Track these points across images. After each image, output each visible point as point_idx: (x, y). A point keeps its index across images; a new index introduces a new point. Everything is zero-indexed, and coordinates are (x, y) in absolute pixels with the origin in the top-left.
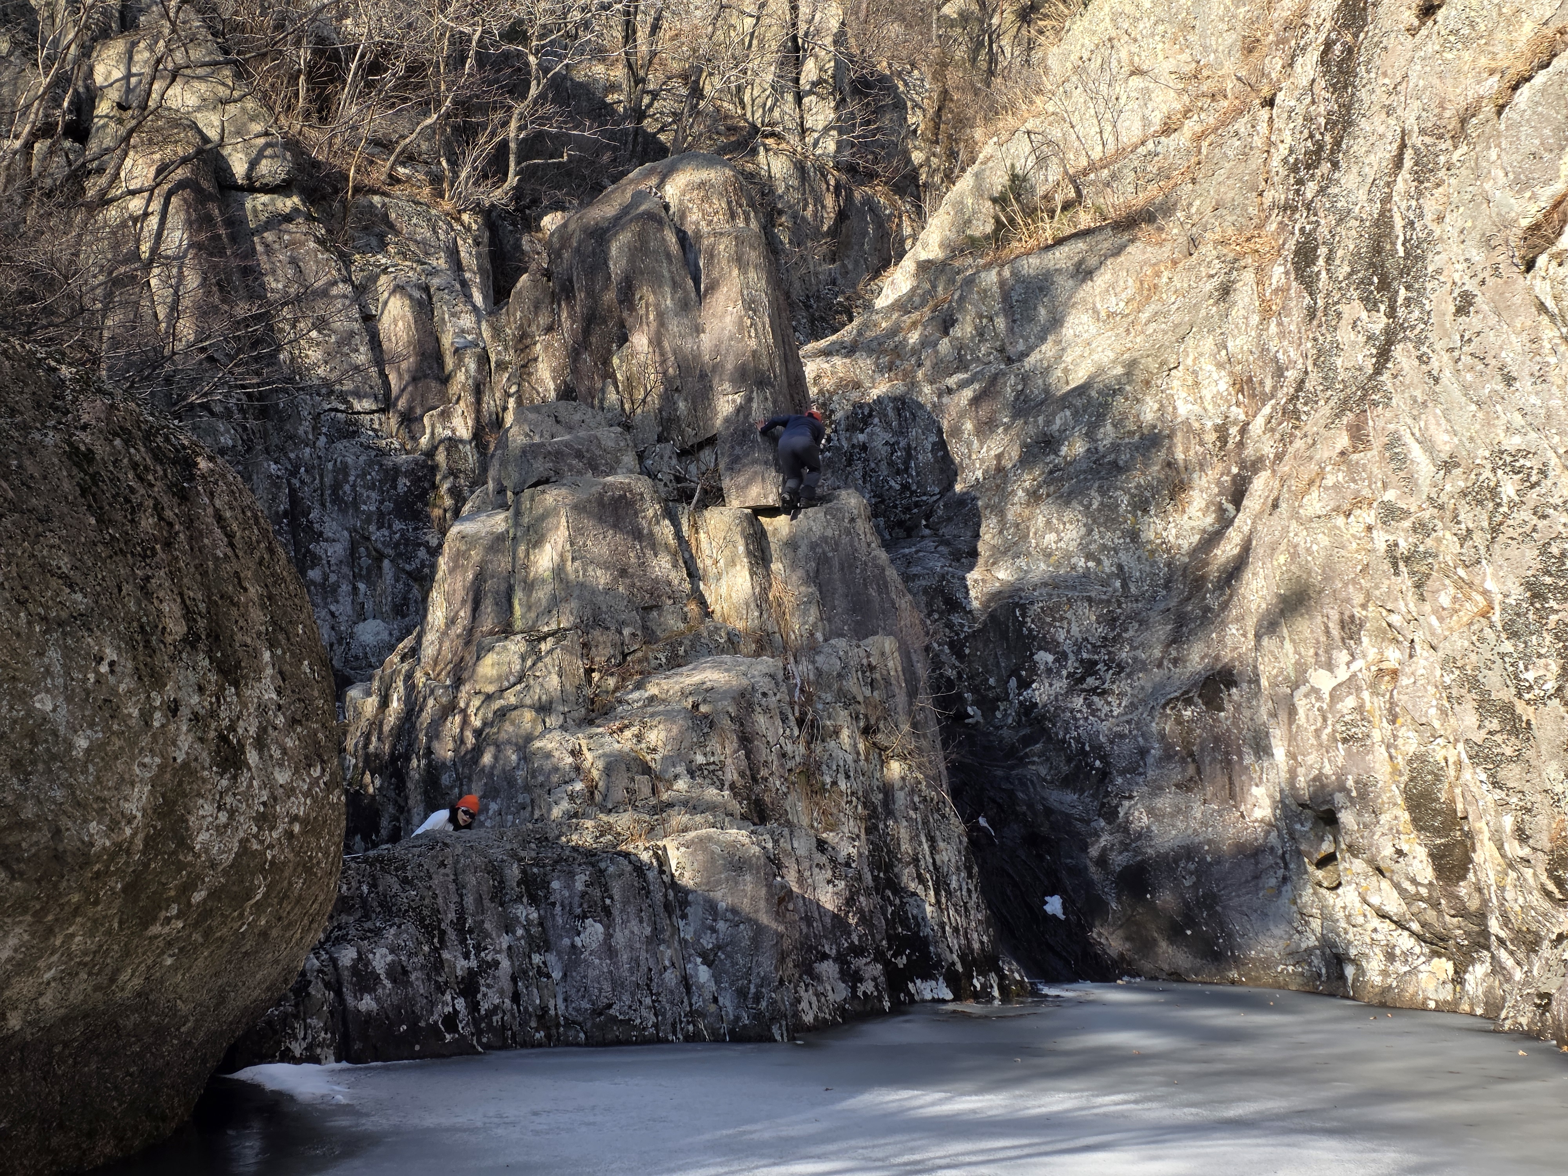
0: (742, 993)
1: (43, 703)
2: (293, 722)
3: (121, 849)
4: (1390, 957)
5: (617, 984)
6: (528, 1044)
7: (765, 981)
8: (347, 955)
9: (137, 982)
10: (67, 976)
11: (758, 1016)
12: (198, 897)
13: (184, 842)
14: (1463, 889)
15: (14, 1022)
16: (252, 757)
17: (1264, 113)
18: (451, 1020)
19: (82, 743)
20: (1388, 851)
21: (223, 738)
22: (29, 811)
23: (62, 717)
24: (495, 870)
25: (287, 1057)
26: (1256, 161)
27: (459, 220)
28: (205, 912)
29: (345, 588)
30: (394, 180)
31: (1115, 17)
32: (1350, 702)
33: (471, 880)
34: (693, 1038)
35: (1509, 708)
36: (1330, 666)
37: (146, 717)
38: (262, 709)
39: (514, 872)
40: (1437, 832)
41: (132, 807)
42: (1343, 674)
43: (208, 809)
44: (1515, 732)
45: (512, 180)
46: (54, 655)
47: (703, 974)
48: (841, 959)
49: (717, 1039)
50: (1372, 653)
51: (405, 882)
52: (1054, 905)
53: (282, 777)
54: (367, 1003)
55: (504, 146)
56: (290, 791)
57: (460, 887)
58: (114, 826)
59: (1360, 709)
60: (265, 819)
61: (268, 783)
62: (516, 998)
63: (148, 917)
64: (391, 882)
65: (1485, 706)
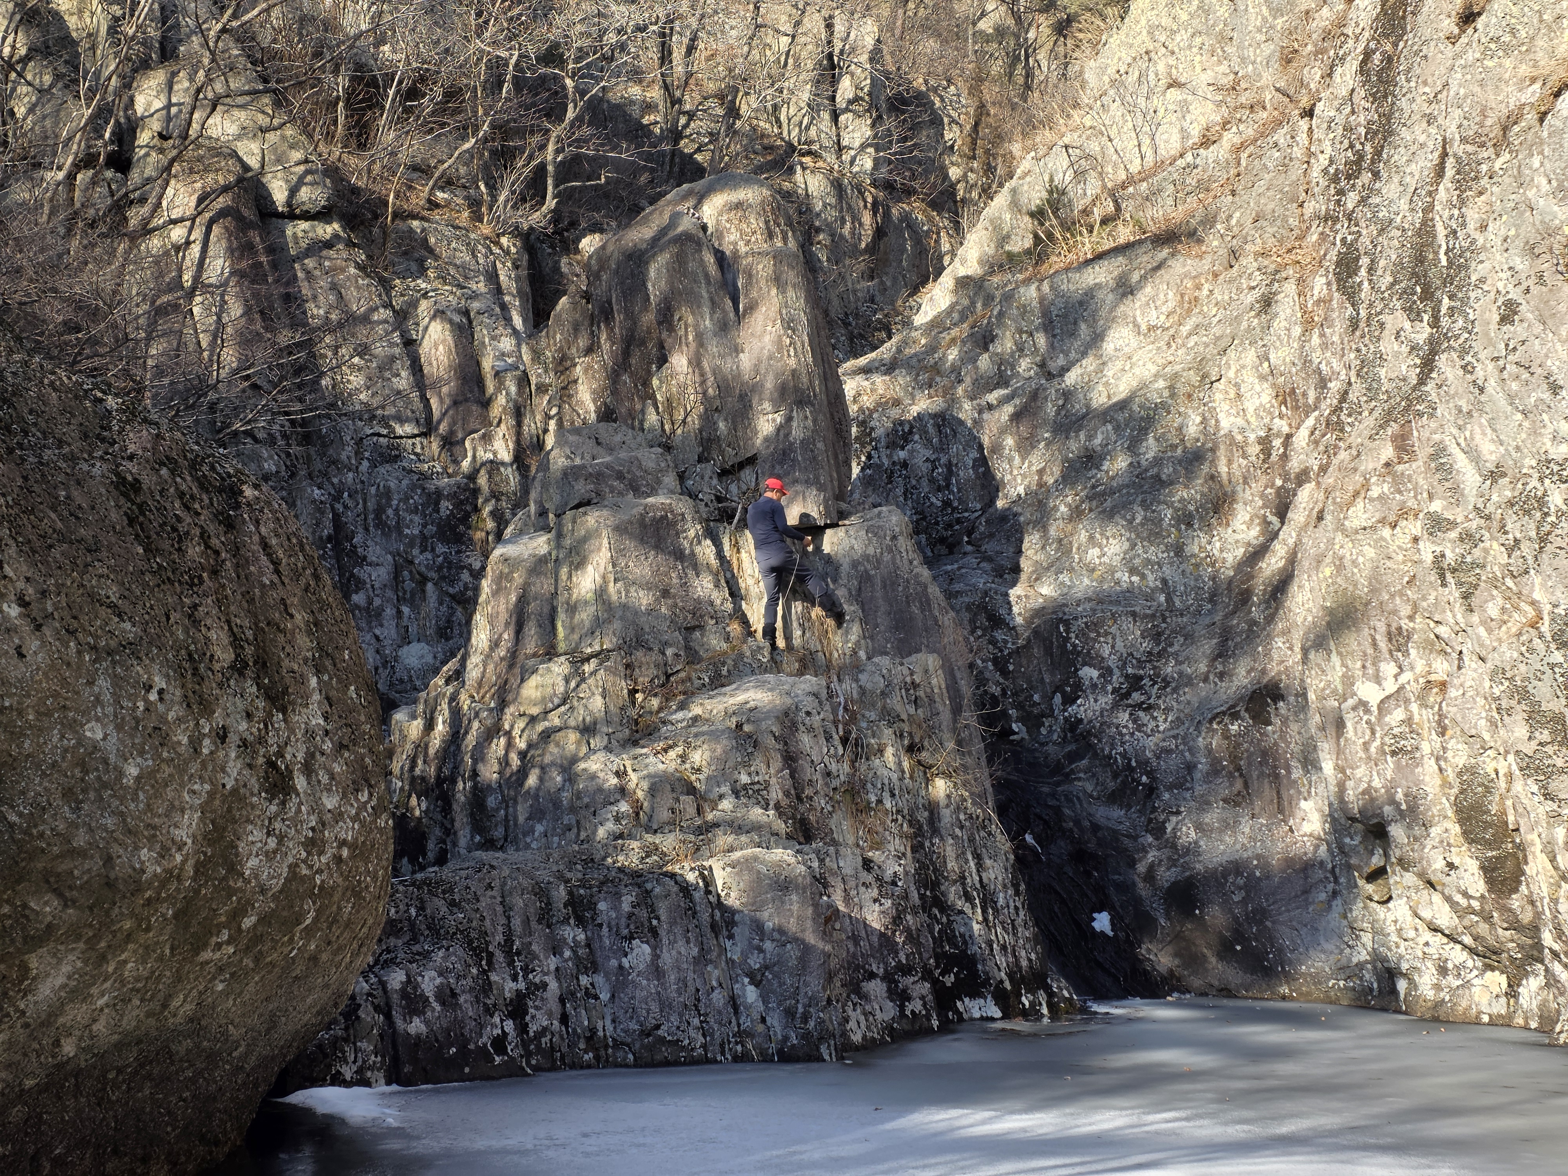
0: (790, 1013)
1: (94, 732)
2: (341, 747)
3: (171, 875)
4: (1443, 970)
5: (665, 1005)
6: (577, 1065)
7: (812, 1001)
8: (396, 979)
9: (189, 1008)
10: (121, 1002)
11: (806, 1036)
12: (248, 922)
13: (233, 868)
14: (1516, 902)
15: (69, 1048)
16: (300, 782)
17: (1304, 124)
18: (500, 1043)
19: (132, 771)
20: (1439, 864)
21: (272, 765)
22: (81, 839)
23: (112, 745)
24: (541, 892)
25: (338, 1080)
26: (1296, 172)
27: (498, 244)
28: (256, 937)
29: (389, 611)
30: (433, 205)
31: (1152, 30)
32: (1397, 715)
33: (518, 902)
34: (742, 1059)
35: (1559, 719)
36: (1378, 679)
37: (195, 745)
38: (310, 734)
39: (560, 894)
40: (1489, 844)
41: (182, 834)
42: (1391, 687)
43: (257, 835)
44: (1565, 742)
45: (551, 203)
46: (103, 684)
47: (751, 994)
48: (888, 978)
49: (766, 1059)
50: (1420, 666)
51: (453, 904)
52: (1102, 922)
53: (330, 802)
54: (416, 1026)
55: (541, 169)
56: (338, 816)
57: (507, 910)
58: (164, 853)
59: (1408, 721)
60: (314, 844)
61: (316, 808)
62: (564, 1019)
63: (199, 946)
64: (439, 905)
65: (1536, 717)
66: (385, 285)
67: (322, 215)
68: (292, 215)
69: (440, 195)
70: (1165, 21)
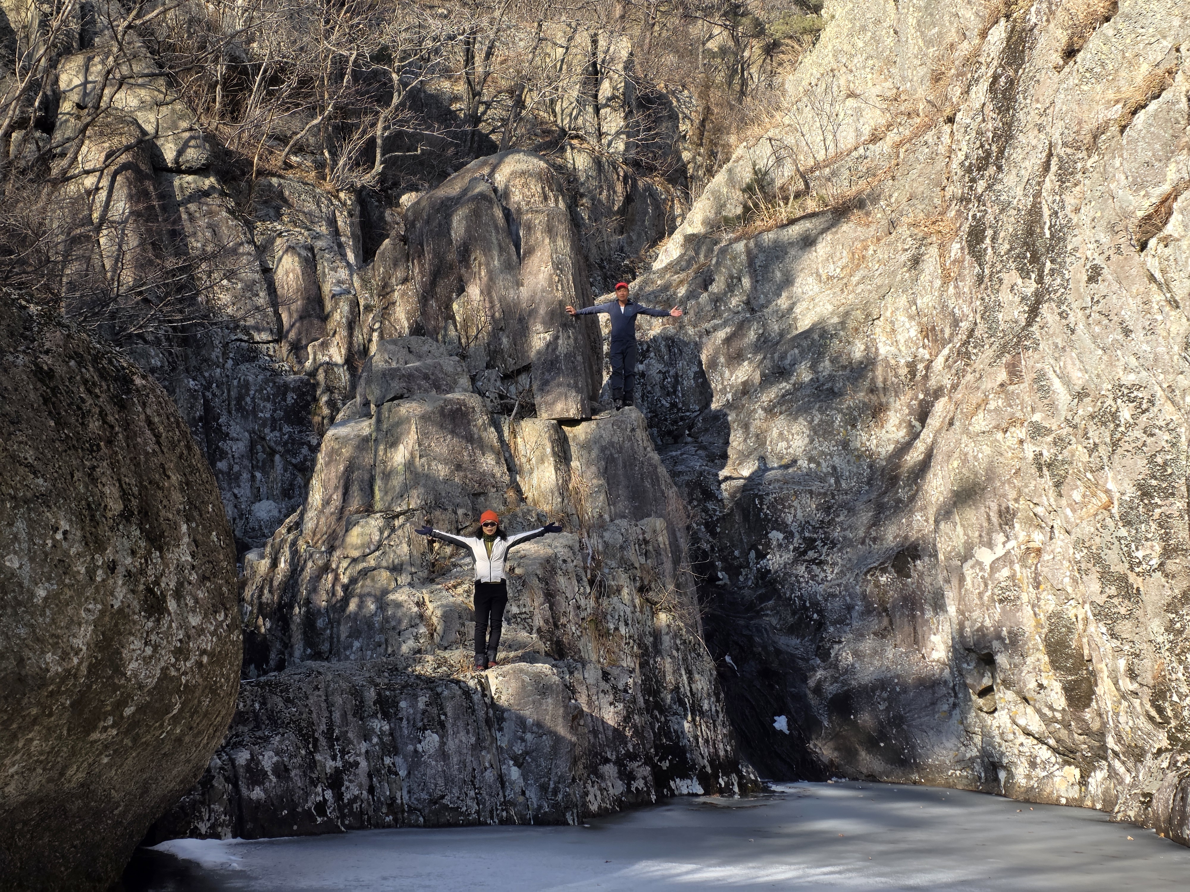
0: (544, 788)
1: (12, 562)
2: (204, 579)
3: (70, 674)
4: (1033, 764)
5: (449, 780)
6: (380, 825)
7: (561, 779)
8: (243, 757)
9: (81, 776)
10: (27, 771)
11: (555, 805)
12: (128, 711)
13: (118, 670)
14: (1088, 714)
16: (172, 605)
17: (947, 128)
18: (321, 807)
19: (42, 593)
20: (1032, 685)
21: (149, 590)
23: (26, 573)
24: (356, 693)
25: (196, 834)
26: (941, 164)
27: (337, 197)
28: (134, 723)
29: (245, 476)
30: (288, 166)
31: (836, 53)
32: (1005, 572)
33: (339, 700)
34: (506, 822)
35: (1124, 578)
36: (990, 545)
37: (91, 573)
38: (180, 568)
39: (371, 694)
40: (1069, 671)
41: (79, 642)
42: (1000, 551)
43: (137, 644)
44: (1128, 596)
45: (379, 167)
46: (20, 525)
47: (515, 773)
48: (619, 763)
49: (525, 822)
50: (1022, 536)
51: (288, 700)
52: (781, 723)
53: (194, 620)
54: (257, 793)
55: (372, 141)
56: (200, 631)
57: (330, 705)
58: (65, 657)
59: (1012, 577)
60: (181, 653)
61: (184, 625)
62: (371, 790)
63: (90, 727)
64: (277, 701)
65: (1106, 576)
66: (250, 226)
67: (202, 171)
68: (179, 170)
69: (293, 158)
70: (847, 47)
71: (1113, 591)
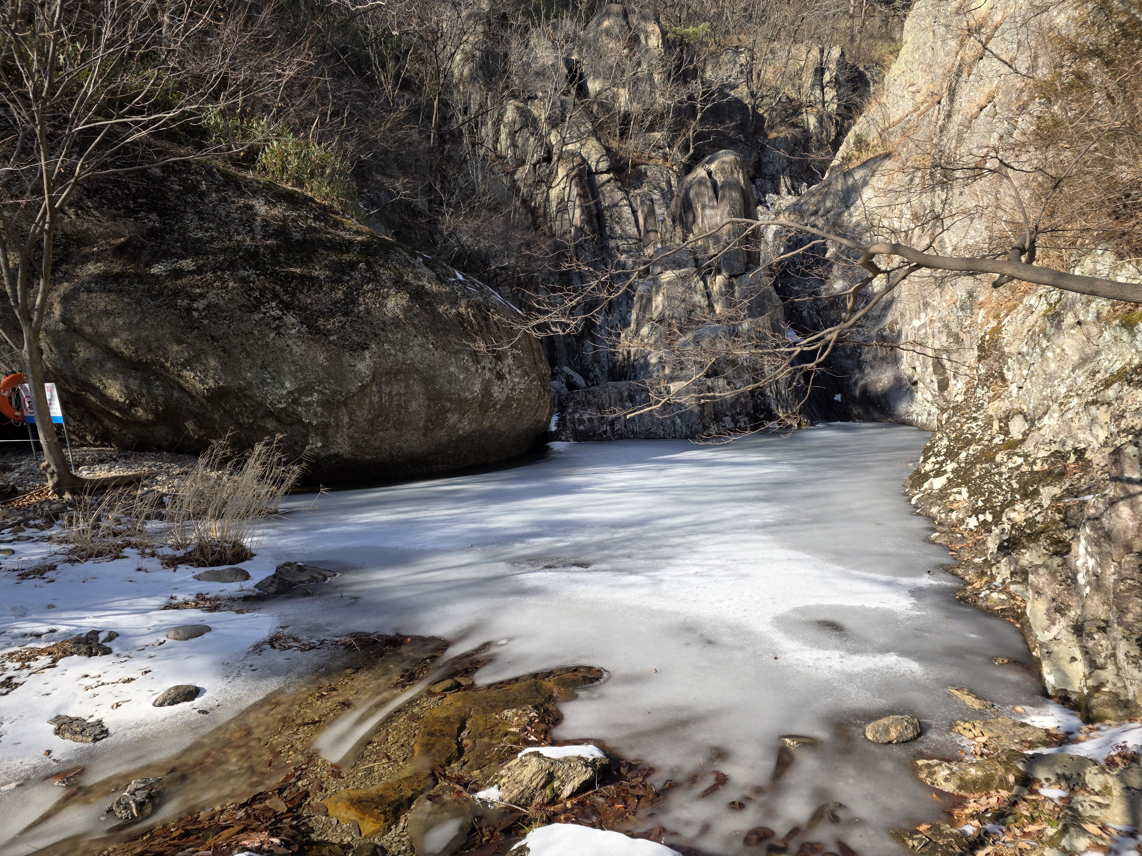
0: (687, 426)
1: (452, 369)
2: (518, 368)
3: (474, 398)
4: (929, 415)
5: (653, 423)
6: (628, 438)
7: (693, 423)
8: (577, 416)
9: (488, 424)
10: (470, 423)
11: (692, 432)
12: (498, 407)
13: (491, 395)
14: (946, 393)
15: (460, 432)
16: (508, 376)
17: (937, 107)
18: (605, 432)
19: (462, 377)
20: (928, 381)
21: (498, 373)
22: (452, 391)
23: (456, 372)
24: (620, 393)
25: (561, 440)
26: (932, 127)
27: (672, 169)
28: (501, 410)
30: (650, 158)
31: (906, 62)
32: (923, 331)
33: (613, 396)
34: (674, 438)
35: (957, 335)
36: (919, 319)
37: (477, 371)
38: (509, 365)
39: (626, 394)
40: (940, 375)
41: (476, 389)
42: (923, 321)
43: (496, 388)
44: (957, 342)
45: (691, 151)
46: (453, 359)
47: (678, 421)
48: (732, 416)
49: (681, 438)
50: (931, 314)
51: (595, 397)
52: (838, 397)
53: (516, 380)
54: (582, 427)
55: (688, 140)
56: (519, 383)
57: (610, 398)
58: (472, 393)
59: (926, 333)
60: (513, 389)
61: (512, 381)
62: (625, 426)
63: (486, 412)
64: (590, 397)
65: (949, 334)
66: (627, 193)
67: (608, 172)
68: (597, 173)
69: (653, 154)
70: (911, 59)
71: (951, 340)
